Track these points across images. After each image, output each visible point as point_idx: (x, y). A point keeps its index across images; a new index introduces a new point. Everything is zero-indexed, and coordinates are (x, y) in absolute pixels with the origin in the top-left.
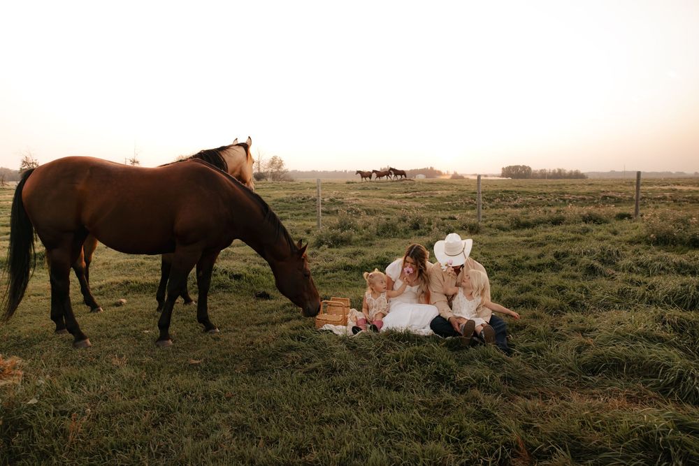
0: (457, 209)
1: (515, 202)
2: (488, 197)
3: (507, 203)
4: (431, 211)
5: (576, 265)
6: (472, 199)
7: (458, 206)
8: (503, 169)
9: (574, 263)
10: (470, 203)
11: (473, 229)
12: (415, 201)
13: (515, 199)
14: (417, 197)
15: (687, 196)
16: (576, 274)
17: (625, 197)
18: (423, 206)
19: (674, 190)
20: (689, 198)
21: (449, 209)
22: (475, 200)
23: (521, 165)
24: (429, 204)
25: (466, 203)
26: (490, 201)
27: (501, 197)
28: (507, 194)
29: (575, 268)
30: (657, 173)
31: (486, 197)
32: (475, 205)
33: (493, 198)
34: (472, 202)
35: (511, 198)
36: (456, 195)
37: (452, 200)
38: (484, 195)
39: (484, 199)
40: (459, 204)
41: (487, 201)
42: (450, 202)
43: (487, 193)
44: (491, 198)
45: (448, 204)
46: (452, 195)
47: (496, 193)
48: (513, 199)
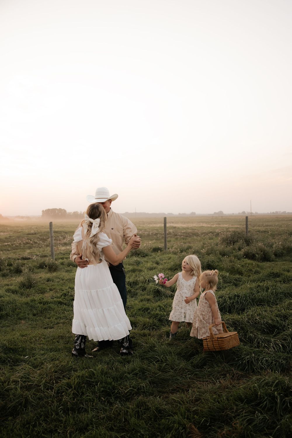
1: (65, 241)
2: (42, 237)
3: (58, 242)
5: (145, 289)
6: (28, 239)
7: (17, 246)
8: (43, 211)
9: (144, 289)
10: (27, 243)
11: (52, 267)
13: (64, 238)
15: (183, 232)
16: (148, 297)
17: (144, 233)
19: (175, 227)
20: (184, 233)
21: (9, 249)
22: (31, 240)
23: (58, 208)
25: (24, 243)
26: (44, 240)
28: (57, 234)
29: (145, 292)
30: (156, 214)
31: (40, 237)
32: (32, 244)
33: (46, 238)
34: (29, 242)
35: (60, 237)
36: (13, 236)
37: (11, 241)
38: (38, 236)
39: (39, 239)
40: (18, 244)
41: (41, 241)
42: (9, 243)
43: (40, 234)
44: (45, 238)
45: (8, 244)
46: (10, 237)
47: (48, 234)
48: (62, 238)
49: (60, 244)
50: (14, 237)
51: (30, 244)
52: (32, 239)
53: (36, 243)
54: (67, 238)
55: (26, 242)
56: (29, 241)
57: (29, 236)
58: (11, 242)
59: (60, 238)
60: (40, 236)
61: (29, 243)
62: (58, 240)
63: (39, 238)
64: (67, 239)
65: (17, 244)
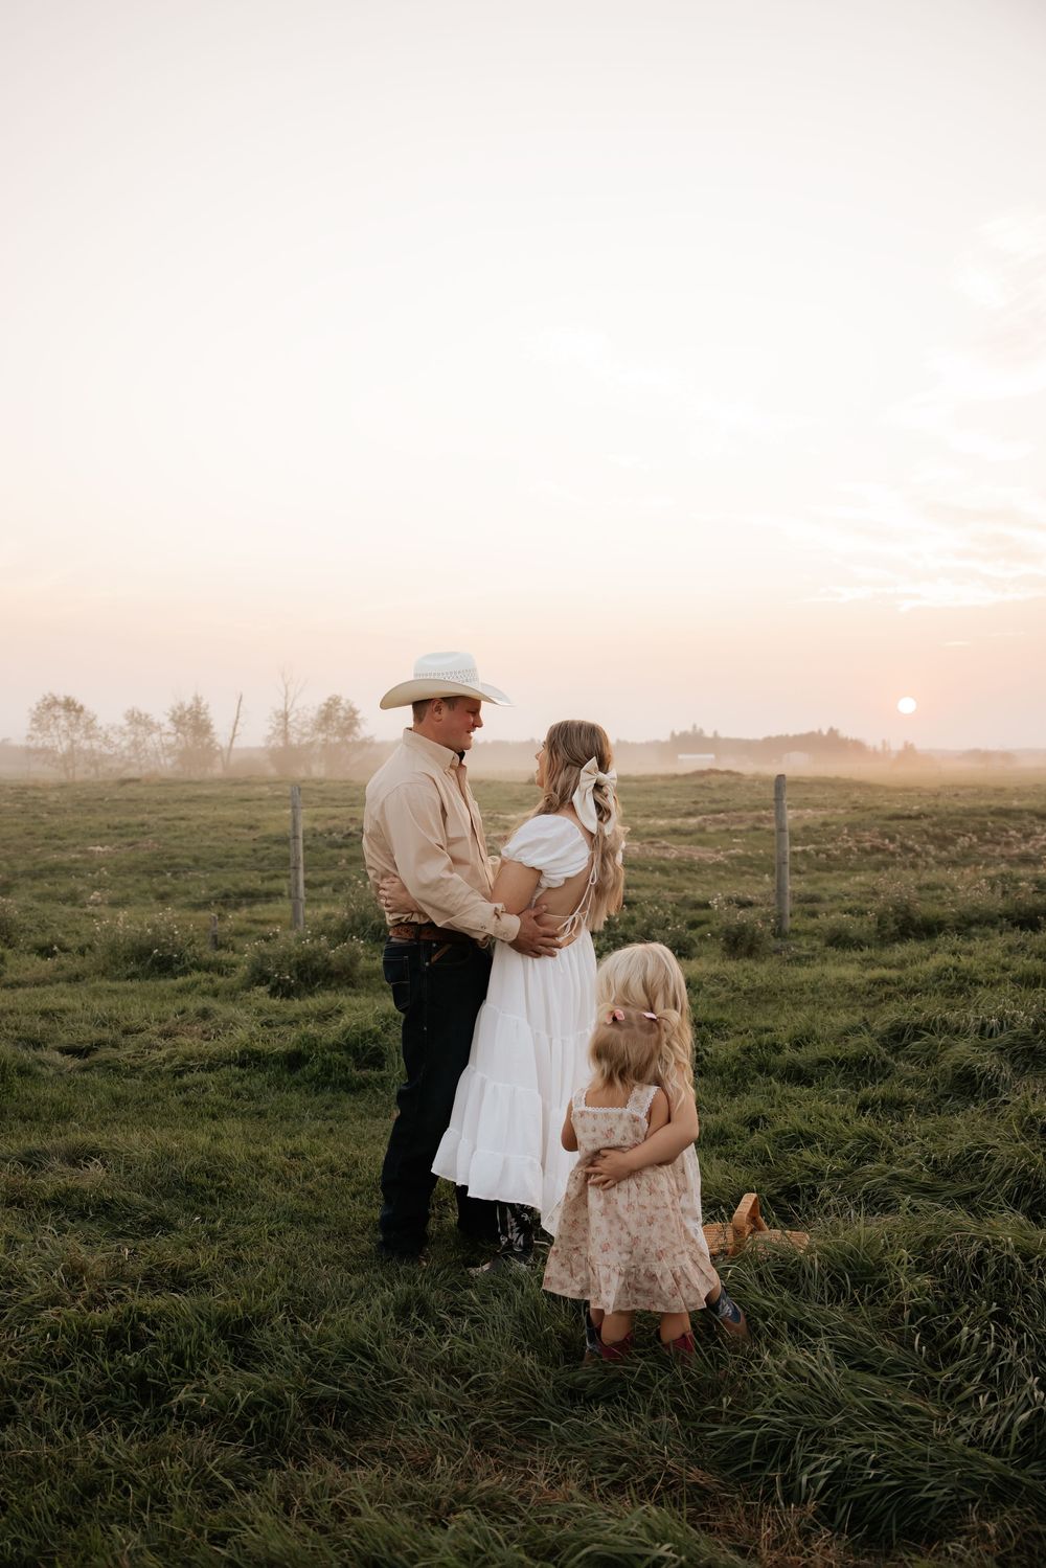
0: (829, 869)
2: (938, 830)
4: (743, 874)
6: (884, 835)
7: (836, 859)
10: (876, 849)
12: (701, 843)
13: (1027, 837)
14: (711, 829)
18: (720, 858)
21: (804, 868)
22: (892, 840)
24: (739, 851)
25: (862, 850)
26: (944, 841)
27: (980, 831)
28: (1002, 821)
31: (931, 829)
32: (893, 854)
33: (955, 834)
34: (882, 847)
35: (1013, 833)
36: (833, 823)
37: (819, 839)
38: (924, 824)
39: (925, 838)
40: (839, 852)
41: (932, 843)
42: (808, 848)
43: (935, 819)
44: (949, 832)
45: (804, 852)
46: (825, 824)
47: (965, 819)
48: (1019, 836)
49: (1003, 856)
50: (834, 827)
51: (887, 853)
52: (898, 836)
53: (908, 849)
54: (1036, 837)
55: (872, 847)
56: (887, 841)
57: (894, 823)
58: (815, 843)
59: (1012, 836)
60: (934, 825)
61: (884, 850)
62: (998, 844)
63: (926, 832)
64: (1036, 840)
65: (835, 852)
